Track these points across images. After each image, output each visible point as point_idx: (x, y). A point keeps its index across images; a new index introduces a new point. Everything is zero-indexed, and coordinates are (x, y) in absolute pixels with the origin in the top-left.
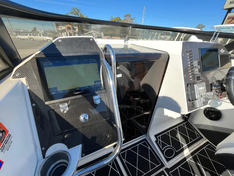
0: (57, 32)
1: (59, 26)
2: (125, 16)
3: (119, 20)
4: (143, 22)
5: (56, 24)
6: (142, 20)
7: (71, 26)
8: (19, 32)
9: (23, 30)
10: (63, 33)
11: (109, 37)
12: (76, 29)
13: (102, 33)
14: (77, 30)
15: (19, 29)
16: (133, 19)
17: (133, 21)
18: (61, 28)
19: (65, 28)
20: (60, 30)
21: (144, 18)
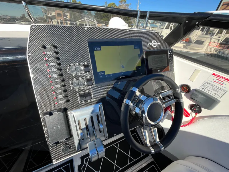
0: (46, 18)
1: (48, 11)
2: (120, 2)
3: (114, 6)
4: (138, 8)
5: (44, 9)
6: (137, 6)
7: (61, 12)
8: (6, 19)
9: (10, 17)
10: (53, 20)
11: (104, 25)
12: (67, 15)
13: (95, 20)
14: (69, 17)
15: (6, 15)
16: (128, 5)
17: (128, 8)
18: (50, 14)
19: (55, 14)
20: (49, 17)
21: (139, 4)
